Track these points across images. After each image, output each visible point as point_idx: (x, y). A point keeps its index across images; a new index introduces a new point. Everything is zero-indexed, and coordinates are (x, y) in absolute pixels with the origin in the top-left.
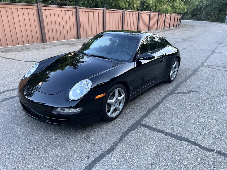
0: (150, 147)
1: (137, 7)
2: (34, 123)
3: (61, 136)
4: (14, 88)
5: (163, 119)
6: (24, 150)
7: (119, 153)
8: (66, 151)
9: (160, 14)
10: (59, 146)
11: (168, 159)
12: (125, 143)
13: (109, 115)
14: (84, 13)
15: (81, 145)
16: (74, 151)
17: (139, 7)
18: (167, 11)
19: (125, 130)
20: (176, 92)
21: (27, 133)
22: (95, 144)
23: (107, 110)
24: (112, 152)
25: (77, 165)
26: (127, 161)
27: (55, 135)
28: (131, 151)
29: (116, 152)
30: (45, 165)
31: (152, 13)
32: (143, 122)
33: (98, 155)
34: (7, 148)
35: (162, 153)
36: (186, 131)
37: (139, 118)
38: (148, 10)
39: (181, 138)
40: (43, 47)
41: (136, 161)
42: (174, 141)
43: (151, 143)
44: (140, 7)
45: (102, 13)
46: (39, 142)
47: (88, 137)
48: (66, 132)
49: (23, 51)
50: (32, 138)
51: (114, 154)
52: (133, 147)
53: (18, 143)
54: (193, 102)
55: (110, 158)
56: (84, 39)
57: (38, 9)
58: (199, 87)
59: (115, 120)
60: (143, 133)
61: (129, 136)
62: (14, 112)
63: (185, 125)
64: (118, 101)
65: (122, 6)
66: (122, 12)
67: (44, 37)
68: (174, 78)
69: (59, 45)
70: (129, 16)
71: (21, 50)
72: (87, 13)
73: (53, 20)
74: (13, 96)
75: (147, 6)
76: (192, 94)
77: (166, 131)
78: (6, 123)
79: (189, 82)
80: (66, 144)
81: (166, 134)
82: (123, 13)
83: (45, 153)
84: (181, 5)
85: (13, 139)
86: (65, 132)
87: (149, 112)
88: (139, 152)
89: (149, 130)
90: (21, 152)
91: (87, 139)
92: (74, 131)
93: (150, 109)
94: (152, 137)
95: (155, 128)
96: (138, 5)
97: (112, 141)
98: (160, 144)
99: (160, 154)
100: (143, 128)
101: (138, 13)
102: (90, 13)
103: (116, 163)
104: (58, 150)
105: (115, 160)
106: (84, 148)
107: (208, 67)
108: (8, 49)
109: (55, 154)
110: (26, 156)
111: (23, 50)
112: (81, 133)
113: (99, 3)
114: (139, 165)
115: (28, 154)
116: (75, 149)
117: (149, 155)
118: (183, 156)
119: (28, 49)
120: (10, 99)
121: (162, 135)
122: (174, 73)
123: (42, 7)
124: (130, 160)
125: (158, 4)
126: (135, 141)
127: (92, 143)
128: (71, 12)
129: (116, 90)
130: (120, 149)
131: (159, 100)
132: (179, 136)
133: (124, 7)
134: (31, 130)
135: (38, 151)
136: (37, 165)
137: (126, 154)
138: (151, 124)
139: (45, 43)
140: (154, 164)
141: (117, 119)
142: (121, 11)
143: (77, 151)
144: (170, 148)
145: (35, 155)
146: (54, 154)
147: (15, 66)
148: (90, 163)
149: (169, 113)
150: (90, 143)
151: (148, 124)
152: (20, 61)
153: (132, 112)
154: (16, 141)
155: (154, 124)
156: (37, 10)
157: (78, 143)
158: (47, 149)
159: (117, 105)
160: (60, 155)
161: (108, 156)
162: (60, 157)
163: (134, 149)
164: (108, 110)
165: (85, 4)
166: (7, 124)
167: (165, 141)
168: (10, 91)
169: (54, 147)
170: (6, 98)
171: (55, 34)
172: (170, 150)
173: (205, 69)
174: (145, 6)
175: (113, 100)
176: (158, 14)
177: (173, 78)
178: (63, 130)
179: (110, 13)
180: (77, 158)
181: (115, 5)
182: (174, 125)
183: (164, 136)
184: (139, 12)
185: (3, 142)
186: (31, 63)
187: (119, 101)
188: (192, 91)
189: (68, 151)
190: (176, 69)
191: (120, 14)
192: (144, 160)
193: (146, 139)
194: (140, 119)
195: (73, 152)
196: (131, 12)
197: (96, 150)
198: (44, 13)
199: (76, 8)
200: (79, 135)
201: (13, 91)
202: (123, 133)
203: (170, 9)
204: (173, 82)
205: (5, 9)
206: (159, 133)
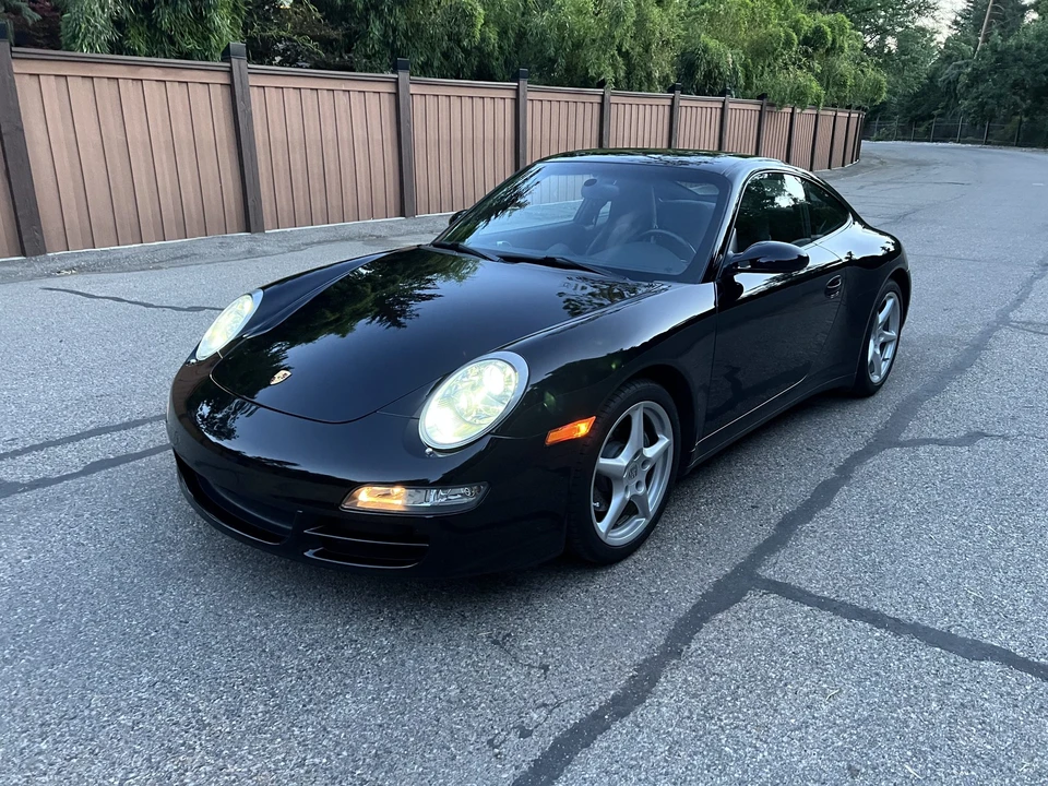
0: (825, 686)
1: (664, 80)
2: (239, 570)
3: (377, 628)
4: (134, 417)
5: (866, 558)
6: (204, 690)
7: (677, 713)
8: (408, 701)
9: (768, 109)
10: (370, 675)
11: (931, 747)
12: (697, 670)
13: (603, 530)
14: (431, 101)
15: (477, 672)
16: (449, 701)
17: (673, 80)
18: (799, 97)
19: (687, 606)
20: (904, 437)
21: (211, 615)
22: (546, 668)
23: (593, 504)
24: (639, 710)
25: (473, 766)
26: (720, 753)
27: (345, 625)
28: (735, 705)
29: (658, 711)
30: (314, 765)
31: (731, 106)
32: (767, 572)
33: (572, 722)
34: (120, 679)
35: (893, 718)
36: (996, 617)
37: (746, 555)
38: (712, 93)
39: (976, 650)
40: (249, 252)
41: (770, 754)
42: (943, 660)
43: (826, 670)
44: (678, 76)
45: (509, 104)
46: (272, 654)
47: (509, 635)
48: (398, 610)
49: (161, 268)
50: (239, 638)
51: (650, 716)
52: (738, 687)
53: (171, 660)
54: (997, 483)
55: (632, 738)
56: (428, 220)
57: (231, 86)
58: (1013, 418)
59: (629, 562)
60: (779, 622)
61: (707, 634)
62: (144, 520)
63: (984, 585)
64: (644, 464)
65: (599, 75)
66: (598, 99)
67: (255, 209)
68: (883, 372)
69: (319, 243)
70: (627, 117)
71: (154, 262)
72: (443, 101)
73: (296, 136)
74: (131, 450)
75: (710, 72)
76: (982, 445)
77: (891, 613)
78: (109, 567)
79: (955, 394)
80: (403, 665)
81: (897, 626)
82: (602, 105)
83: (309, 707)
84: (862, 71)
85: (148, 637)
86: (391, 613)
87: (787, 527)
88: (776, 710)
89: (806, 608)
90: (192, 699)
91: (505, 644)
92: (437, 607)
93: (792, 514)
94: (830, 643)
95: (833, 600)
96: (667, 70)
97: (631, 657)
98: (877, 674)
99: (884, 722)
100: (773, 600)
101: (669, 102)
102: (455, 102)
103: (666, 761)
104: (369, 693)
105: (662, 748)
106: (496, 687)
107: (1035, 333)
108: (95, 257)
109: (356, 711)
110: (215, 717)
111: (161, 264)
112: (473, 616)
113: (497, 59)
114: (789, 776)
115: (226, 710)
116: (453, 690)
117: (830, 728)
118: (1005, 731)
119: (181, 257)
120: (118, 464)
121: (878, 634)
122: (881, 353)
123: (250, 76)
124: (735, 751)
125: (755, 67)
126: (743, 657)
127: (529, 665)
128: (373, 100)
129: (637, 409)
130: (677, 694)
131: (828, 473)
132: (965, 639)
133: (609, 76)
134: (230, 601)
135: (273, 695)
136: (275, 763)
137: (712, 718)
138: (810, 581)
139: (256, 235)
140: (863, 770)
141: (637, 556)
142: (592, 96)
143: (465, 703)
144: (933, 695)
145: (260, 715)
146: (353, 711)
147: (131, 326)
148: (535, 761)
149: (889, 532)
150: (523, 666)
151: (793, 581)
152: (151, 306)
153: (706, 524)
154: (165, 651)
155: (827, 579)
156: (226, 91)
157: (463, 664)
158: (313, 689)
159: (638, 485)
160: (383, 719)
161: (620, 730)
162: (380, 726)
163: (748, 697)
164: (597, 504)
165: (432, 66)
166: (116, 573)
167: (896, 663)
168: (118, 428)
169: (348, 682)
170: (102, 460)
171: (300, 193)
172: (934, 704)
173: (1019, 337)
174: (699, 76)
175: (620, 457)
176: (759, 108)
177: (879, 375)
178: (384, 602)
179: (546, 104)
180: (467, 736)
181: (567, 70)
182: (927, 584)
183: (889, 635)
184: (673, 99)
185: (99, 652)
186: (202, 313)
187: (648, 467)
188: (981, 435)
189: (421, 700)
190: (893, 334)
191: (588, 106)
192: (808, 751)
193: (801, 652)
194: (751, 556)
195: (444, 704)
196: (637, 101)
197: (556, 697)
198: (258, 104)
199: (396, 82)
200: (462, 625)
201: (131, 432)
202: (680, 620)
203: (815, 87)
204: (881, 395)
205: (88, 82)
206: (860, 624)
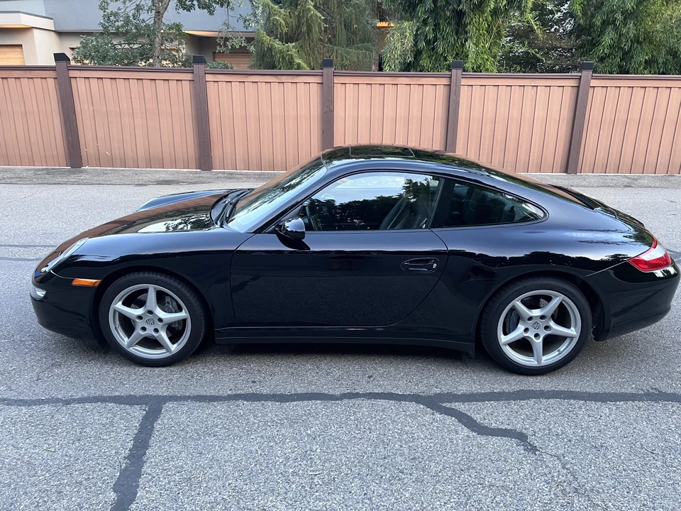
13: (126, 343)
14: (612, 91)
20: (452, 405)
32: (170, 405)
39: (126, 487)
42: (106, 478)
57: (449, 86)
60: (114, 420)
64: (159, 320)
73: (489, 115)
81: (136, 456)
87: (238, 397)
89: (137, 425)
93: (256, 394)
95: (152, 430)
123: (462, 79)
128: (557, 91)
131: (336, 392)
132: (136, 482)
138: (170, 418)
151: (165, 414)
159: (155, 330)
175: (138, 310)
187: (163, 323)
190: (573, 331)
199: (580, 79)
202: (101, 396)
205: (369, 86)
206: (130, 444)
